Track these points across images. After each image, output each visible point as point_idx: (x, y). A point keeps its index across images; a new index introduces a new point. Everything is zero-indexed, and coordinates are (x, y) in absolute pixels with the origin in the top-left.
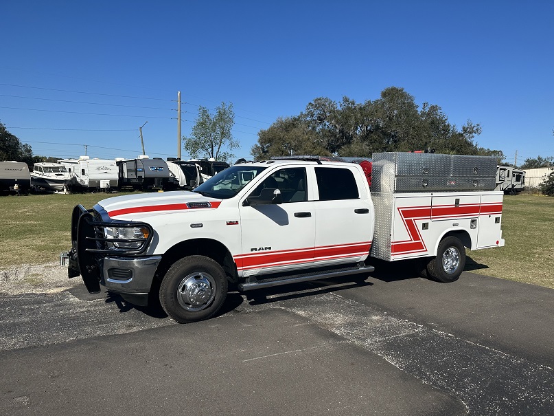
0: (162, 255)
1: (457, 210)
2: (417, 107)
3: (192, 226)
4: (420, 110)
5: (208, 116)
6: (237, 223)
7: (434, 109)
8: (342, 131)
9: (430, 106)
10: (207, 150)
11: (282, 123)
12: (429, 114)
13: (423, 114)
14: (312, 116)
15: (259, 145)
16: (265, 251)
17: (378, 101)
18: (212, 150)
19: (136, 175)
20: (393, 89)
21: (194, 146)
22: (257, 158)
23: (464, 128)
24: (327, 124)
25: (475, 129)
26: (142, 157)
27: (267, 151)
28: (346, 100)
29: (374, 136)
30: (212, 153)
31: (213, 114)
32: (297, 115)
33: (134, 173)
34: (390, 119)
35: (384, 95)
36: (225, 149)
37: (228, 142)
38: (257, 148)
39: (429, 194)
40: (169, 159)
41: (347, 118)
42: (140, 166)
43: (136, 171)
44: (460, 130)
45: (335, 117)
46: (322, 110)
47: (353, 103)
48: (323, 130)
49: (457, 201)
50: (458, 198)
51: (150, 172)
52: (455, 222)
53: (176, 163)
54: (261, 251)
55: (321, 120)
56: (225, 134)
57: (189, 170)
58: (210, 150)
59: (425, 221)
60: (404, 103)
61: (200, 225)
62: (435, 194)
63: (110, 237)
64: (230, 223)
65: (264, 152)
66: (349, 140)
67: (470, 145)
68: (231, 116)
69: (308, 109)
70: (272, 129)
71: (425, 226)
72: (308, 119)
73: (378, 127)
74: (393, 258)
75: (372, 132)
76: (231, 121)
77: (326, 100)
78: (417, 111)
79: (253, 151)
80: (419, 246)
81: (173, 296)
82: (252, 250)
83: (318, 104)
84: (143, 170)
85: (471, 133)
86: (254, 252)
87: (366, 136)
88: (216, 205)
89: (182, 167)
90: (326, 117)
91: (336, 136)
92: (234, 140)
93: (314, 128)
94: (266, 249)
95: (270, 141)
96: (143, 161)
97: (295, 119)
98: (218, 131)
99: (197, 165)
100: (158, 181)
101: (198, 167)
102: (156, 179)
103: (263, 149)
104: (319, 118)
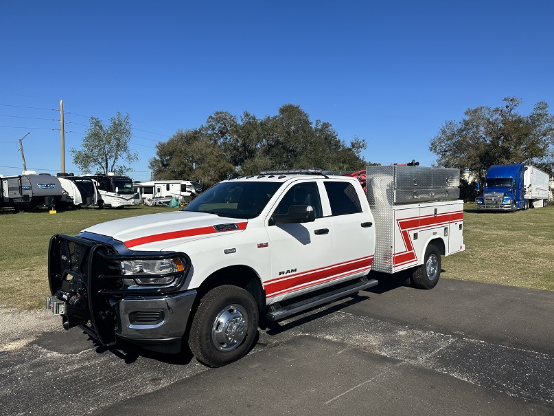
0: (197, 289)
1: (436, 219)
2: (311, 123)
3: (226, 252)
4: (313, 126)
5: (101, 127)
6: (266, 245)
7: (326, 125)
8: (244, 145)
9: (322, 123)
10: (100, 163)
11: (182, 136)
12: (321, 131)
13: (317, 130)
14: (213, 129)
15: (158, 158)
16: (291, 274)
17: (277, 117)
18: (107, 164)
19: (21, 194)
20: (290, 106)
21: (84, 160)
22: (157, 171)
23: (352, 143)
24: (229, 138)
25: (361, 144)
26: (27, 173)
27: (168, 165)
28: (247, 115)
29: (275, 150)
30: (107, 168)
31: (107, 125)
32: (198, 128)
33: (18, 192)
34: (289, 134)
35: (283, 111)
36: (122, 162)
37: (125, 155)
38: (156, 161)
39: (417, 205)
40: (59, 175)
41: (249, 132)
42: (26, 184)
43: (21, 189)
44: (348, 145)
45: (237, 131)
46: (223, 124)
47: (254, 119)
48: (224, 143)
49: (436, 210)
50: (436, 208)
51: (39, 189)
52: (434, 231)
53: (69, 179)
54: (288, 274)
55: (223, 133)
56: (121, 146)
57: (85, 187)
58: (104, 164)
59: (415, 232)
60: (300, 120)
61: (233, 251)
62: (422, 205)
63: (129, 273)
64: (261, 246)
65: (164, 165)
66: (252, 154)
67: (357, 158)
68: (127, 128)
69: (208, 122)
70: (171, 142)
71: (416, 236)
72: (209, 132)
73: (278, 142)
74: (394, 270)
75: (273, 147)
76: (128, 132)
77: (227, 114)
78: (311, 128)
79: (151, 164)
80: (411, 256)
81: (209, 337)
82: (280, 274)
83: (219, 117)
84: (30, 188)
85: (358, 148)
86: (282, 275)
87: (268, 150)
88: (243, 226)
89: (77, 184)
90: (227, 131)
91: (238, 150)
92: (132, 152)
93: (216, 142)
94: (292, 271)
95: (171, 154)
96: (29, 177)
97: (196, 132)
98: (114, 143)
99: (94, 181)
100: (50, 199)
101: (95, 183)
102: (46, 198)
103: (162, 162)
104: (221, 132)
